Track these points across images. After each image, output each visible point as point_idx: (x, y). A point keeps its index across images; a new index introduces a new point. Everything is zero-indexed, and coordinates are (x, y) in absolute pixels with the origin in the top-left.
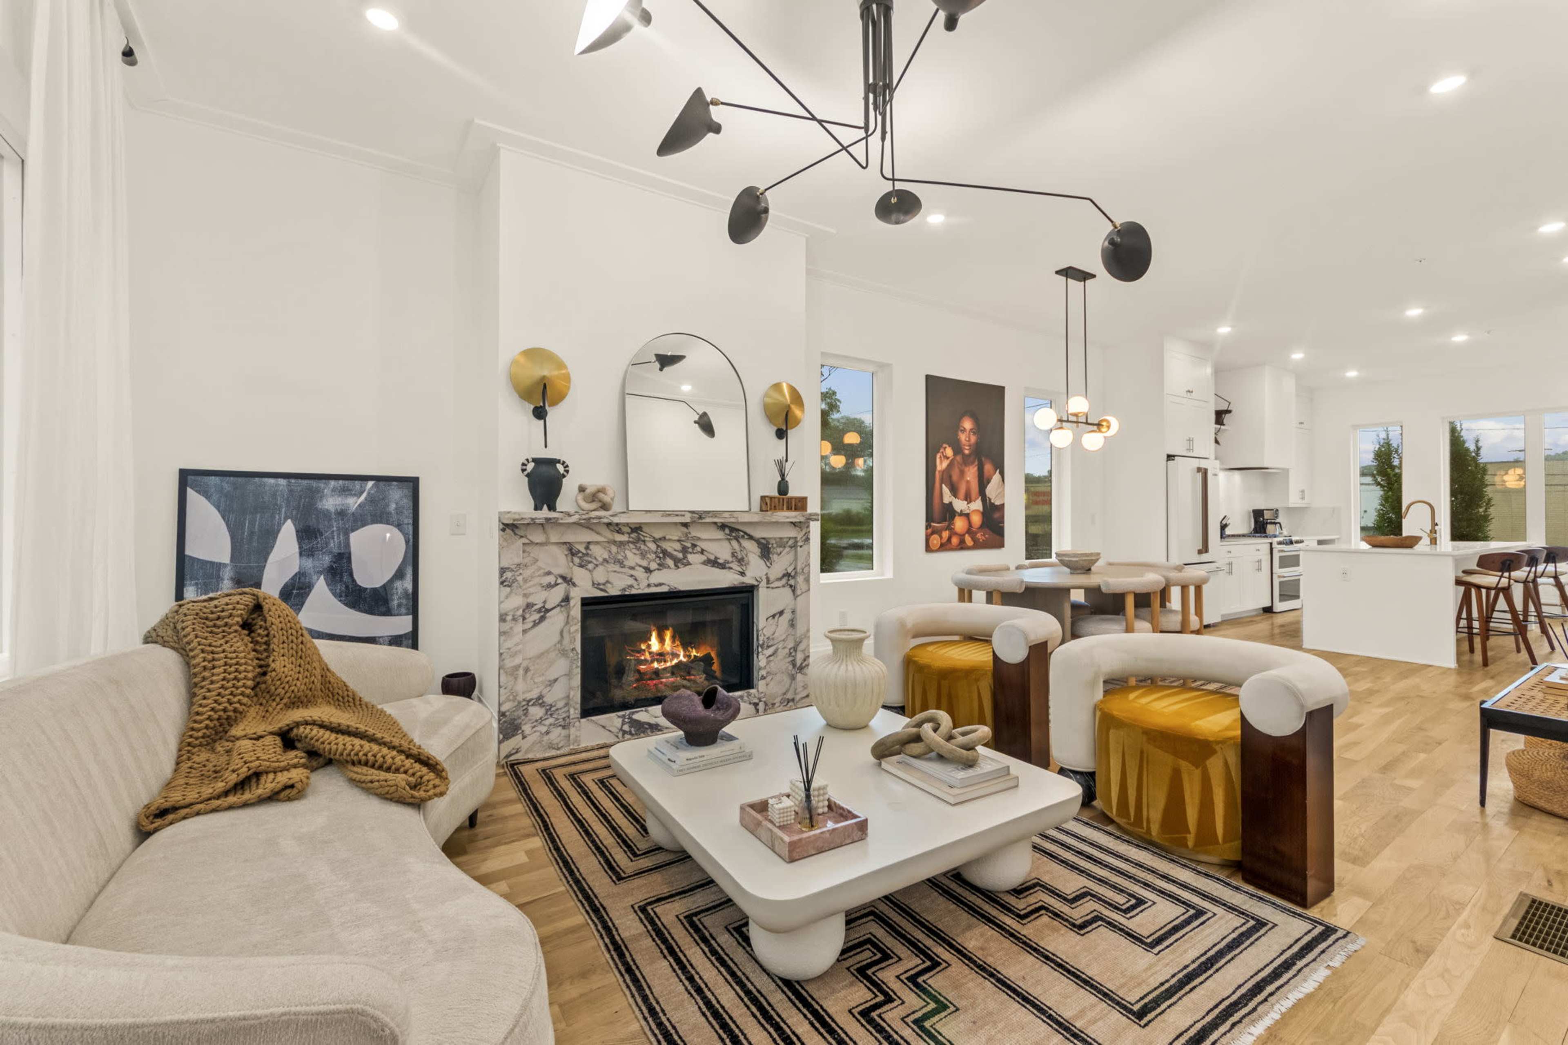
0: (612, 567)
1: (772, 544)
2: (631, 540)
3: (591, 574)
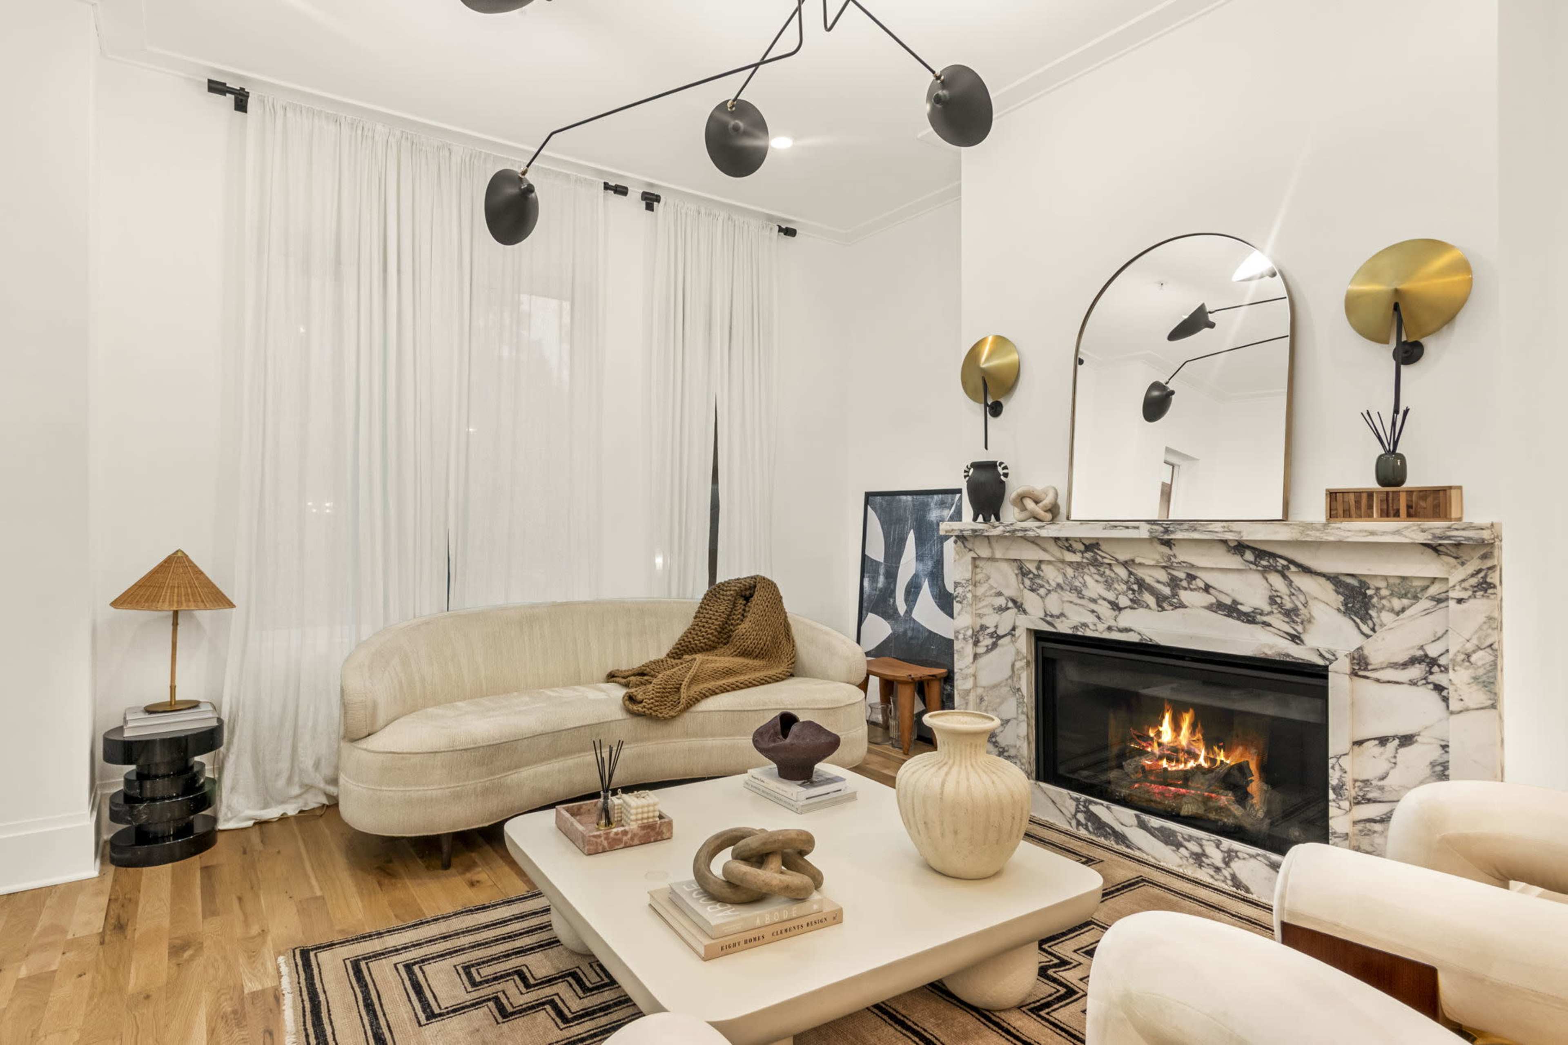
0: (1067, 596)
1: (1378, 589)
2: (1085, 561)
3: (1044, 602)
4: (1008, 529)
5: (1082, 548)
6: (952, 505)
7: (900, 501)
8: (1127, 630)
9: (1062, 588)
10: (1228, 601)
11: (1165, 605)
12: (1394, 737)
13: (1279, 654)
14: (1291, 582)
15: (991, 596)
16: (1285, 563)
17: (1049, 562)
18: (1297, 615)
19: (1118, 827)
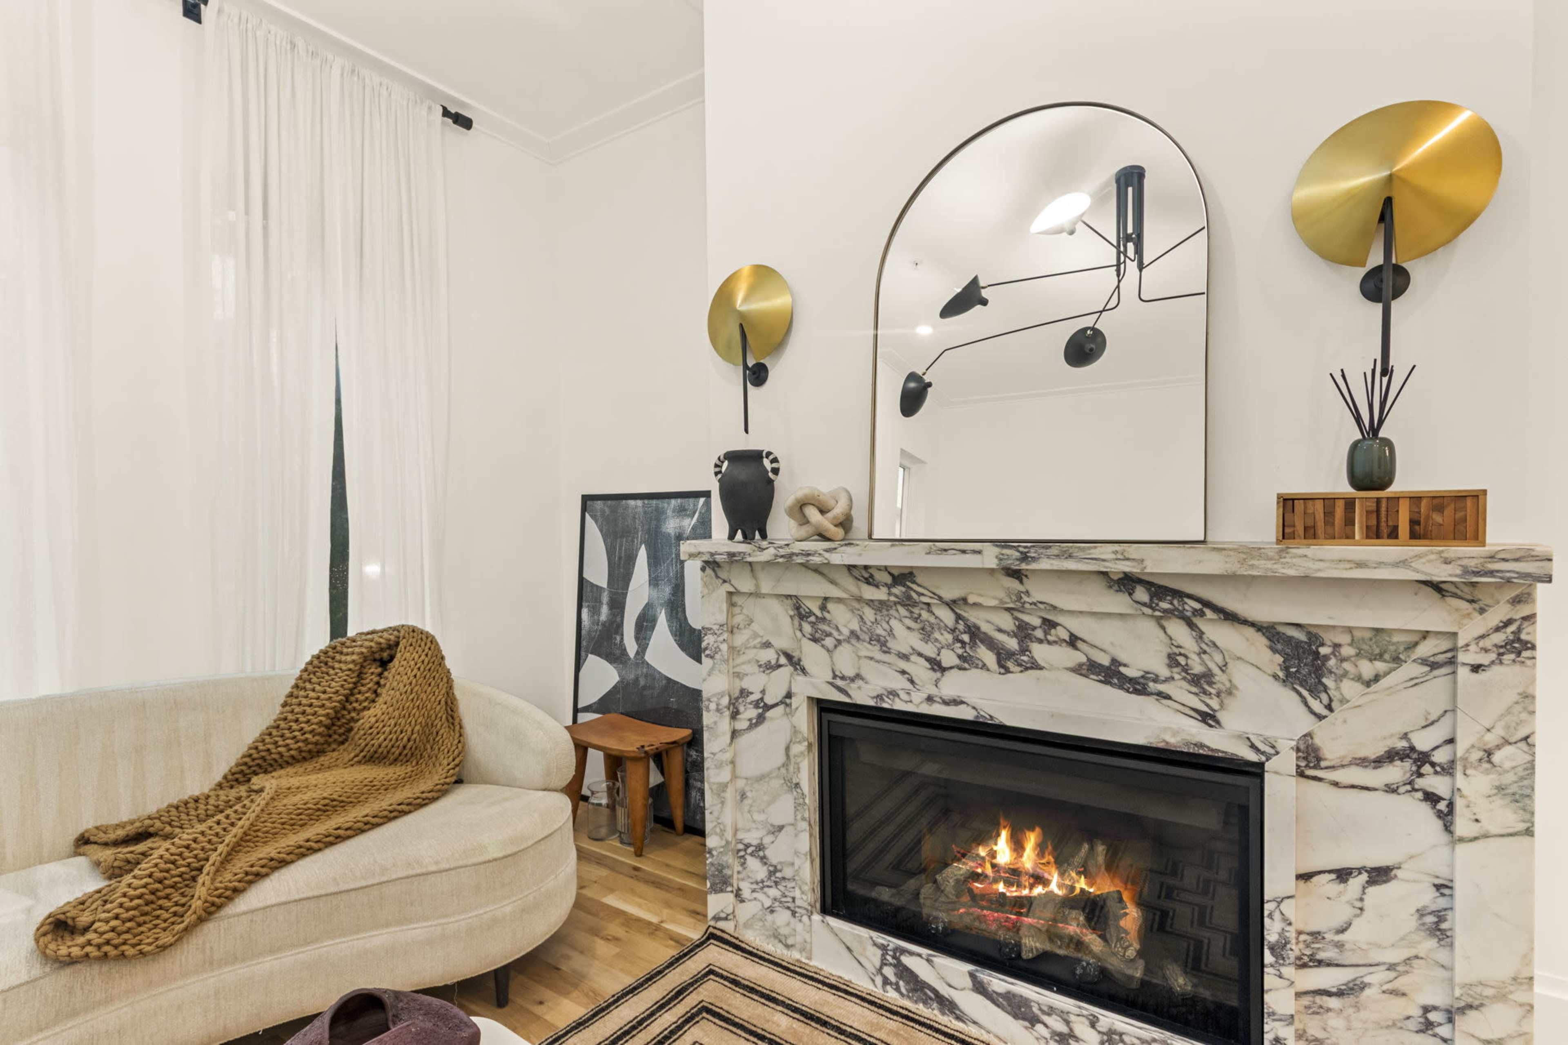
0: (865, 649)
1: (1336, 646)
2: (893, 598)
3: (831, 657)
4: (782, 552)
5: (888, 579)
6: (694, 513)
7: (627, 507)
8: (956, 702)
9: (858, 638)
10: (1105, 661)
11: (1010, 664)
12: (1360, 870)
13: (1188, 744)
14: (1201, 634)
15: (755, 647)
16: (1197, 606)
17: (839, 600)
18: (1211, 684)
19: (944, 991)
